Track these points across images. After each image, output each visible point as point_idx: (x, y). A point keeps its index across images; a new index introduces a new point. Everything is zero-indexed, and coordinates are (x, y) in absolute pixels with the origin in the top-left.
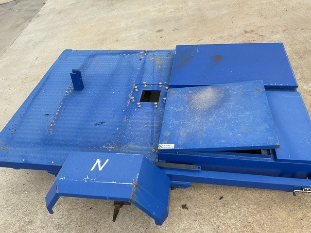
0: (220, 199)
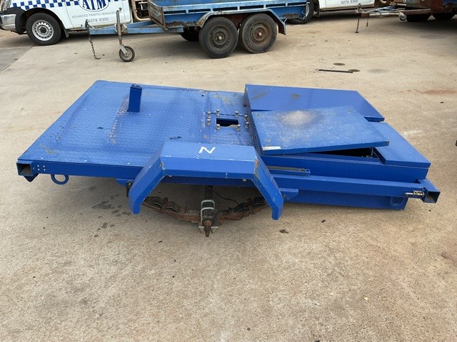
0: (323, 222)
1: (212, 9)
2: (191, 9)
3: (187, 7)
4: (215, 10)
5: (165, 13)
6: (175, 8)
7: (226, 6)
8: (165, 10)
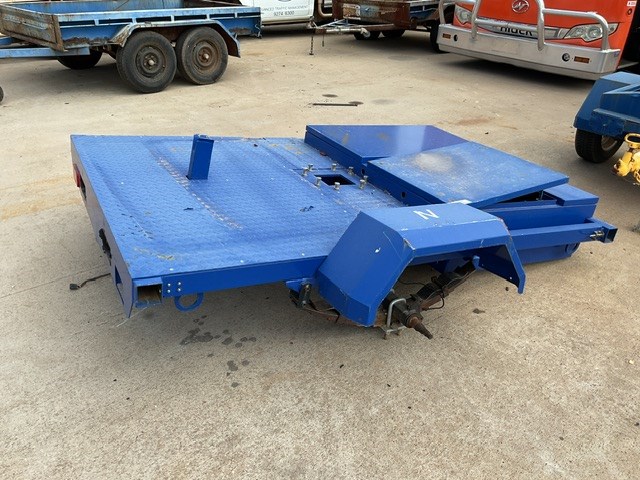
0: (507, 289)
1: (134, 19)
2: (102, 19)
3: (96, 16)
4: (139, 20)
5: (62, 24)
6: (77, 17)
7: (153, 16)
8: (61, 20)
